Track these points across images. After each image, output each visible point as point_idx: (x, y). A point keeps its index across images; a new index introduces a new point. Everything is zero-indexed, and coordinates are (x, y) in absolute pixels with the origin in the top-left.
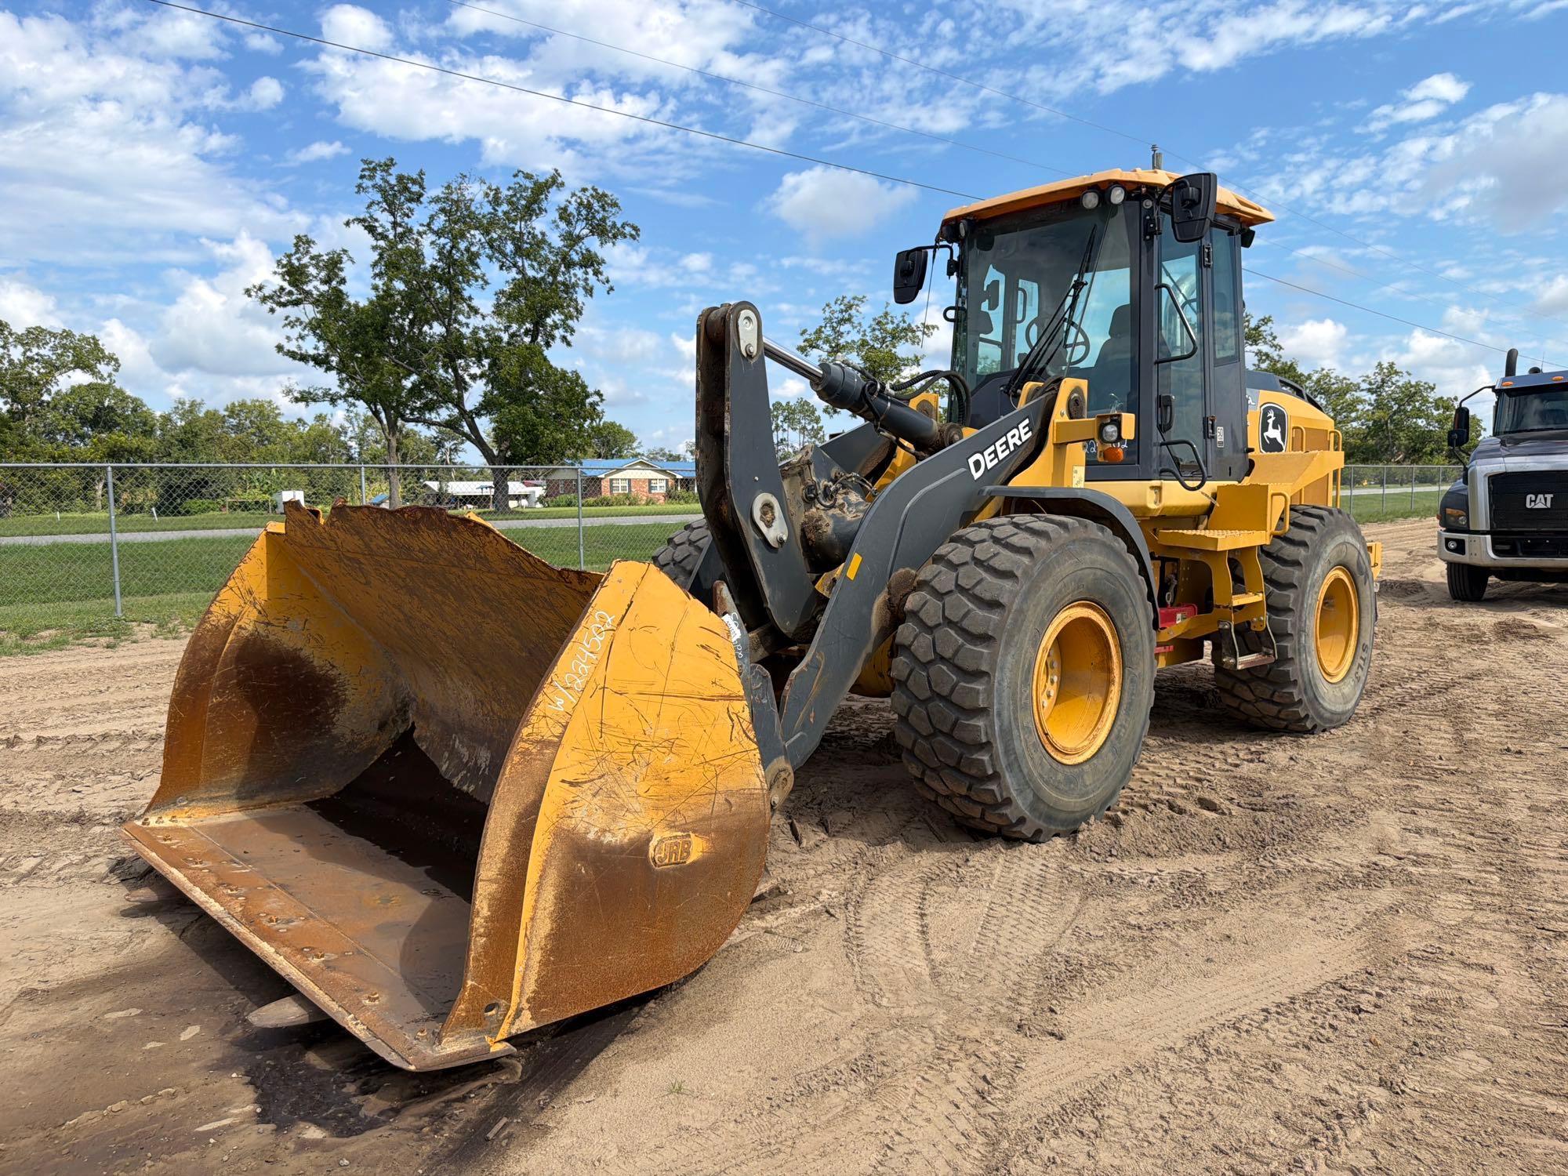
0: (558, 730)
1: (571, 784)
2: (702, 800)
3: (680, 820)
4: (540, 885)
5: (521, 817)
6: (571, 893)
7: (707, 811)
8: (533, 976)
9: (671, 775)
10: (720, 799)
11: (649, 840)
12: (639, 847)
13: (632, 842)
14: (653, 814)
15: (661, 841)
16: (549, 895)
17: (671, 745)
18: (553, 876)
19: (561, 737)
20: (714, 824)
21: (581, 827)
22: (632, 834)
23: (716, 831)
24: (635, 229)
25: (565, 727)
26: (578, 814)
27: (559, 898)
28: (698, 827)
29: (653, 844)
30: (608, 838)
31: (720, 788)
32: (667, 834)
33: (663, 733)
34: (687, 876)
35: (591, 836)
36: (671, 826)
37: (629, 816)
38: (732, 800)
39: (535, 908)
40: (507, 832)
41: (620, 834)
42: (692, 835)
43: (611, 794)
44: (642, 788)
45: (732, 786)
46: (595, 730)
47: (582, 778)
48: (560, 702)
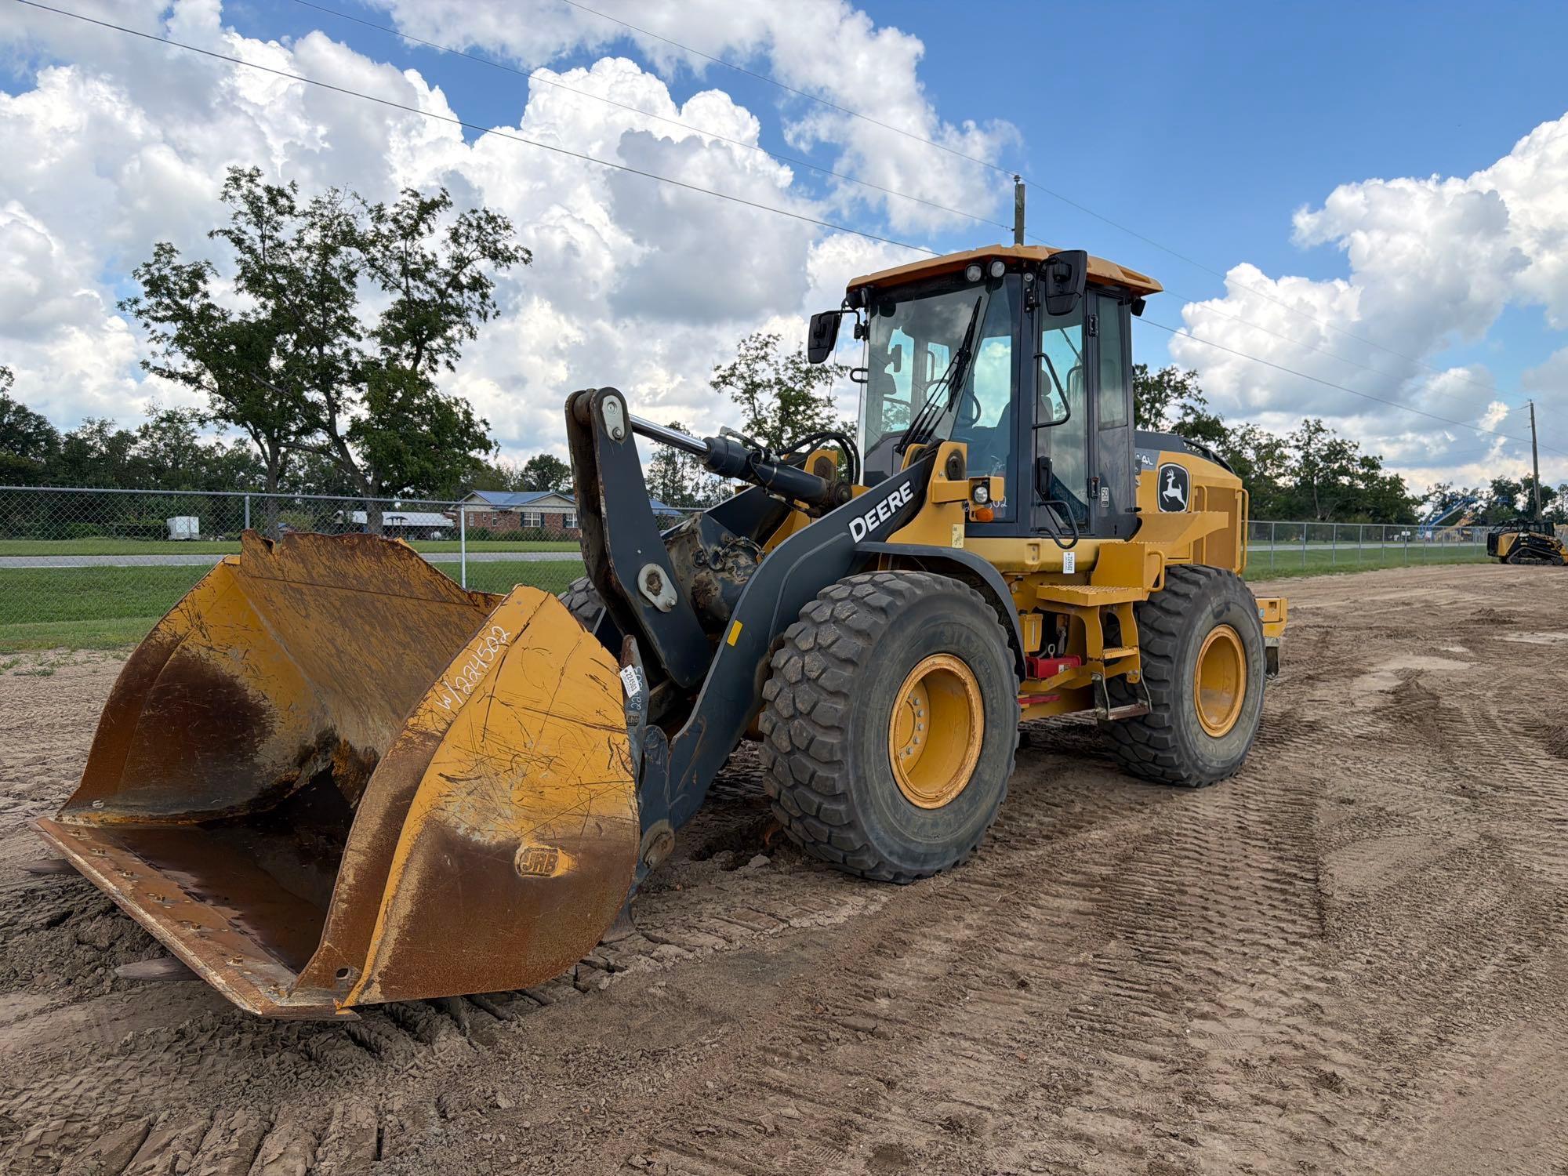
0: (442, 726)
1: (448, 779)
2: (573, 820)
3: (549, 834)
4: (406, 867)
5: (396, 798)
6: (434, 882)
7: (577, 831)
8: (387, 952)
9: (547, 790)
10: (591, 822)
11: (517, 847)
12: (507, 851)
13: (499, 845)
14: (523, 823)
15: (528, 850)
16: (413, 878)
17: (549, 762)
18: (419, 861)
19: (444, 733)
20: (582, 845)
21: (453, 821)
22: (501, 838)
23: (584, 852)
25: (449, 725)
26: (451, 808)
27: (422, 883)
28: (568, 844)
29: (520, 851)
30: (476, 837)
31: (592, 812)
32: (535, 845)
33: (543, 749)
34: (547, 889)
35: (461, 832)
36: (540, 838)
37: (500, 821)
38: (603, 826)
39: (398, 888)
40: (381, 811)
41: (490, 835)
42: (560, 851)
43: (485, 796)
44: (516, 796)
45: (604, 812)
46: (478, 733)
47: (459, 776)
48: (447, 701)
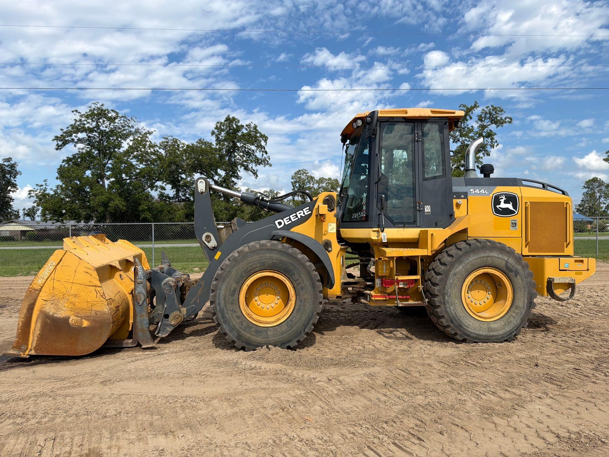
0: (40, 287)
1: (45, 300)
2: (87, 311)
3: (79, 315)
4: (36, 322)
5: (29, 305)
6: (44, 326)
7: (89, 314)
8: (35, 342)
9: (76, 303)
10: (93, 312)
11: (69, 318)
12: (66, 320)
13: (63, 318)
14: (70, 312)
15: (73, 319)
16: (39, 325)
17: (76, 296)
18: (40, 321)
19: (41, 289)
20: (91, 318)
21: (48, 311)
22: (64, 316)
23: (92, 320)
24: (511, 119)
25: (42, 287)
26: (47, 308)
27: (42, 326)
28: (87, 318)
29: (70, 319)
30: (56, 315)
31: (93, 309)
32: (75, 318)
33: (73, 292)
34: (81, 330)
35: (51, 314)
36: (76, 316)
37: (63, 311)
38: (98, 313)
39: (35, 327)
40: (26, 308)
41: (61, 314)
42: (84, 320)
43: (56, 304)
44: (66, 305)
45: (97, 309)
46: (51, 289)
47: (47, 300)
48: (40, 281)
